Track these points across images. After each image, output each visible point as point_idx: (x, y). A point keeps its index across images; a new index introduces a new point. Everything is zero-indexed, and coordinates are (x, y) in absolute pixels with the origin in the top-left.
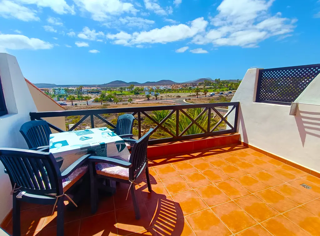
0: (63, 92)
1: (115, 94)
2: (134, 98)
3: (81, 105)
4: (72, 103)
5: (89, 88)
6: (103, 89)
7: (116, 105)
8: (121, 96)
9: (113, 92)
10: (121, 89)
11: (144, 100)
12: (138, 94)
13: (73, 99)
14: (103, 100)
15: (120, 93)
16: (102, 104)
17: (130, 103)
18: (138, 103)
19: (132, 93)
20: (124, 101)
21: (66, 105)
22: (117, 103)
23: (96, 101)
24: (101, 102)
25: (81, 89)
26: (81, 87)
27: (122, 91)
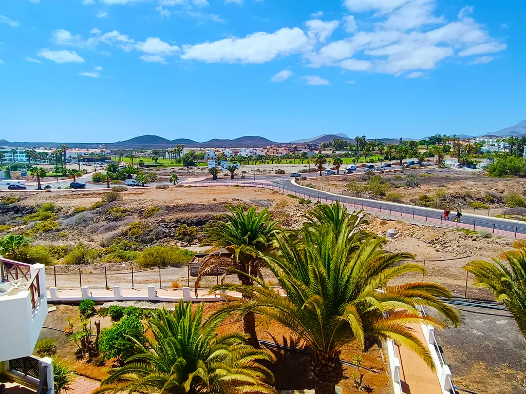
0: (22, 158)
1: (142, 165)
2: (182, 174)
3: (59, 188)
4: (39, 185)
5: (84, 151)
6: (115, 153)
7: (141, 190)
8: (155, 169)
9: (136, 161)
10: (156, 153)
11: (205, 178)
12: (192, 164)
13: (43, 174)
14: (114, 179)
15: (153, 163)
16: (108, 187)
17: (175, 184)
18: (192, 185)
19: (179, 162)
20: (161, 180)
21: (24, 188)
22: (143, 186)
23: (97, 180)
24: (108, 182)
25: (65, 152)
26: (65, 147)
27: (157, 159)
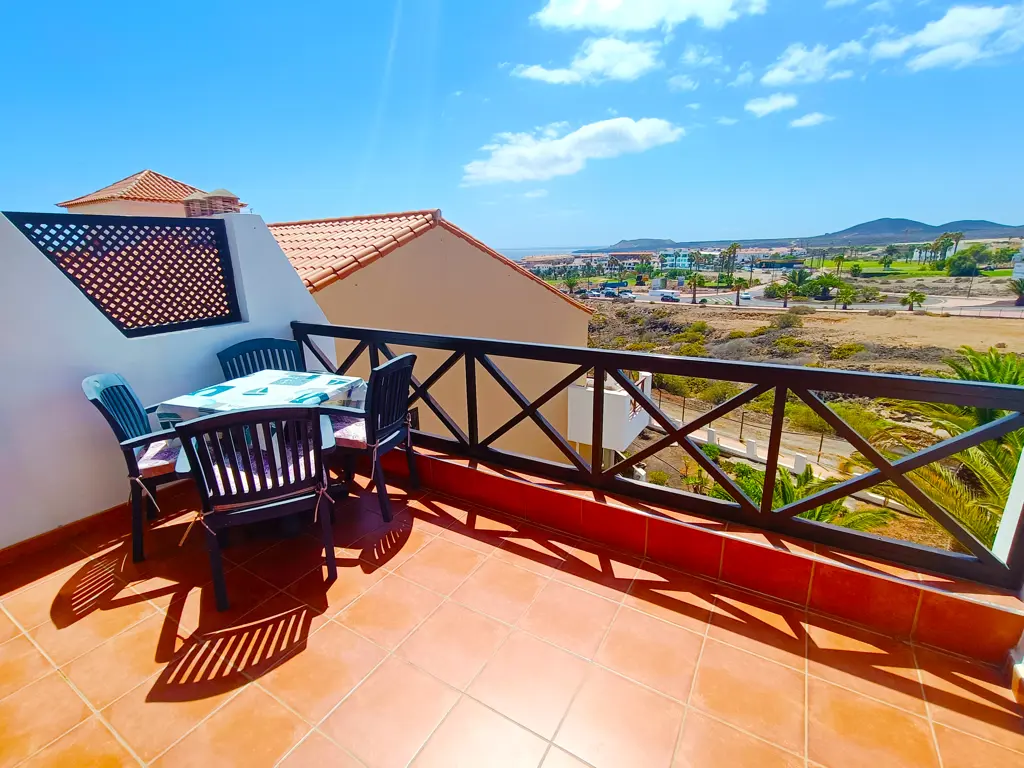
0: (683, 263)
1: (856, 272)
2: (936, 291)
3: (716, 303)
4: (694, 297)
5: (765, 251)
6: (813, 253)
7: (839, 315)
8: (879, 280)
9: (847, 266)
10: (891, 251)
11: (994, 300)
12: (972, 272)
13: (701, 283)
14: (797, 294)
15: (880, 269)
16: (785, 306)
17: (911, 309)
18: (951, 313)
19: (940, 267)
20: (884, 300)
21: (677, 301)
22: (845, 308)
23: (771, 294)
24: (786, 298)
25: (734, 252)
26: (734, 247)
27: (890, 262)
